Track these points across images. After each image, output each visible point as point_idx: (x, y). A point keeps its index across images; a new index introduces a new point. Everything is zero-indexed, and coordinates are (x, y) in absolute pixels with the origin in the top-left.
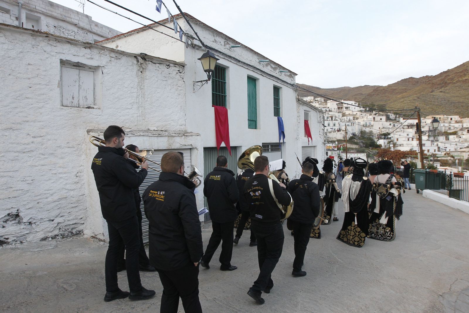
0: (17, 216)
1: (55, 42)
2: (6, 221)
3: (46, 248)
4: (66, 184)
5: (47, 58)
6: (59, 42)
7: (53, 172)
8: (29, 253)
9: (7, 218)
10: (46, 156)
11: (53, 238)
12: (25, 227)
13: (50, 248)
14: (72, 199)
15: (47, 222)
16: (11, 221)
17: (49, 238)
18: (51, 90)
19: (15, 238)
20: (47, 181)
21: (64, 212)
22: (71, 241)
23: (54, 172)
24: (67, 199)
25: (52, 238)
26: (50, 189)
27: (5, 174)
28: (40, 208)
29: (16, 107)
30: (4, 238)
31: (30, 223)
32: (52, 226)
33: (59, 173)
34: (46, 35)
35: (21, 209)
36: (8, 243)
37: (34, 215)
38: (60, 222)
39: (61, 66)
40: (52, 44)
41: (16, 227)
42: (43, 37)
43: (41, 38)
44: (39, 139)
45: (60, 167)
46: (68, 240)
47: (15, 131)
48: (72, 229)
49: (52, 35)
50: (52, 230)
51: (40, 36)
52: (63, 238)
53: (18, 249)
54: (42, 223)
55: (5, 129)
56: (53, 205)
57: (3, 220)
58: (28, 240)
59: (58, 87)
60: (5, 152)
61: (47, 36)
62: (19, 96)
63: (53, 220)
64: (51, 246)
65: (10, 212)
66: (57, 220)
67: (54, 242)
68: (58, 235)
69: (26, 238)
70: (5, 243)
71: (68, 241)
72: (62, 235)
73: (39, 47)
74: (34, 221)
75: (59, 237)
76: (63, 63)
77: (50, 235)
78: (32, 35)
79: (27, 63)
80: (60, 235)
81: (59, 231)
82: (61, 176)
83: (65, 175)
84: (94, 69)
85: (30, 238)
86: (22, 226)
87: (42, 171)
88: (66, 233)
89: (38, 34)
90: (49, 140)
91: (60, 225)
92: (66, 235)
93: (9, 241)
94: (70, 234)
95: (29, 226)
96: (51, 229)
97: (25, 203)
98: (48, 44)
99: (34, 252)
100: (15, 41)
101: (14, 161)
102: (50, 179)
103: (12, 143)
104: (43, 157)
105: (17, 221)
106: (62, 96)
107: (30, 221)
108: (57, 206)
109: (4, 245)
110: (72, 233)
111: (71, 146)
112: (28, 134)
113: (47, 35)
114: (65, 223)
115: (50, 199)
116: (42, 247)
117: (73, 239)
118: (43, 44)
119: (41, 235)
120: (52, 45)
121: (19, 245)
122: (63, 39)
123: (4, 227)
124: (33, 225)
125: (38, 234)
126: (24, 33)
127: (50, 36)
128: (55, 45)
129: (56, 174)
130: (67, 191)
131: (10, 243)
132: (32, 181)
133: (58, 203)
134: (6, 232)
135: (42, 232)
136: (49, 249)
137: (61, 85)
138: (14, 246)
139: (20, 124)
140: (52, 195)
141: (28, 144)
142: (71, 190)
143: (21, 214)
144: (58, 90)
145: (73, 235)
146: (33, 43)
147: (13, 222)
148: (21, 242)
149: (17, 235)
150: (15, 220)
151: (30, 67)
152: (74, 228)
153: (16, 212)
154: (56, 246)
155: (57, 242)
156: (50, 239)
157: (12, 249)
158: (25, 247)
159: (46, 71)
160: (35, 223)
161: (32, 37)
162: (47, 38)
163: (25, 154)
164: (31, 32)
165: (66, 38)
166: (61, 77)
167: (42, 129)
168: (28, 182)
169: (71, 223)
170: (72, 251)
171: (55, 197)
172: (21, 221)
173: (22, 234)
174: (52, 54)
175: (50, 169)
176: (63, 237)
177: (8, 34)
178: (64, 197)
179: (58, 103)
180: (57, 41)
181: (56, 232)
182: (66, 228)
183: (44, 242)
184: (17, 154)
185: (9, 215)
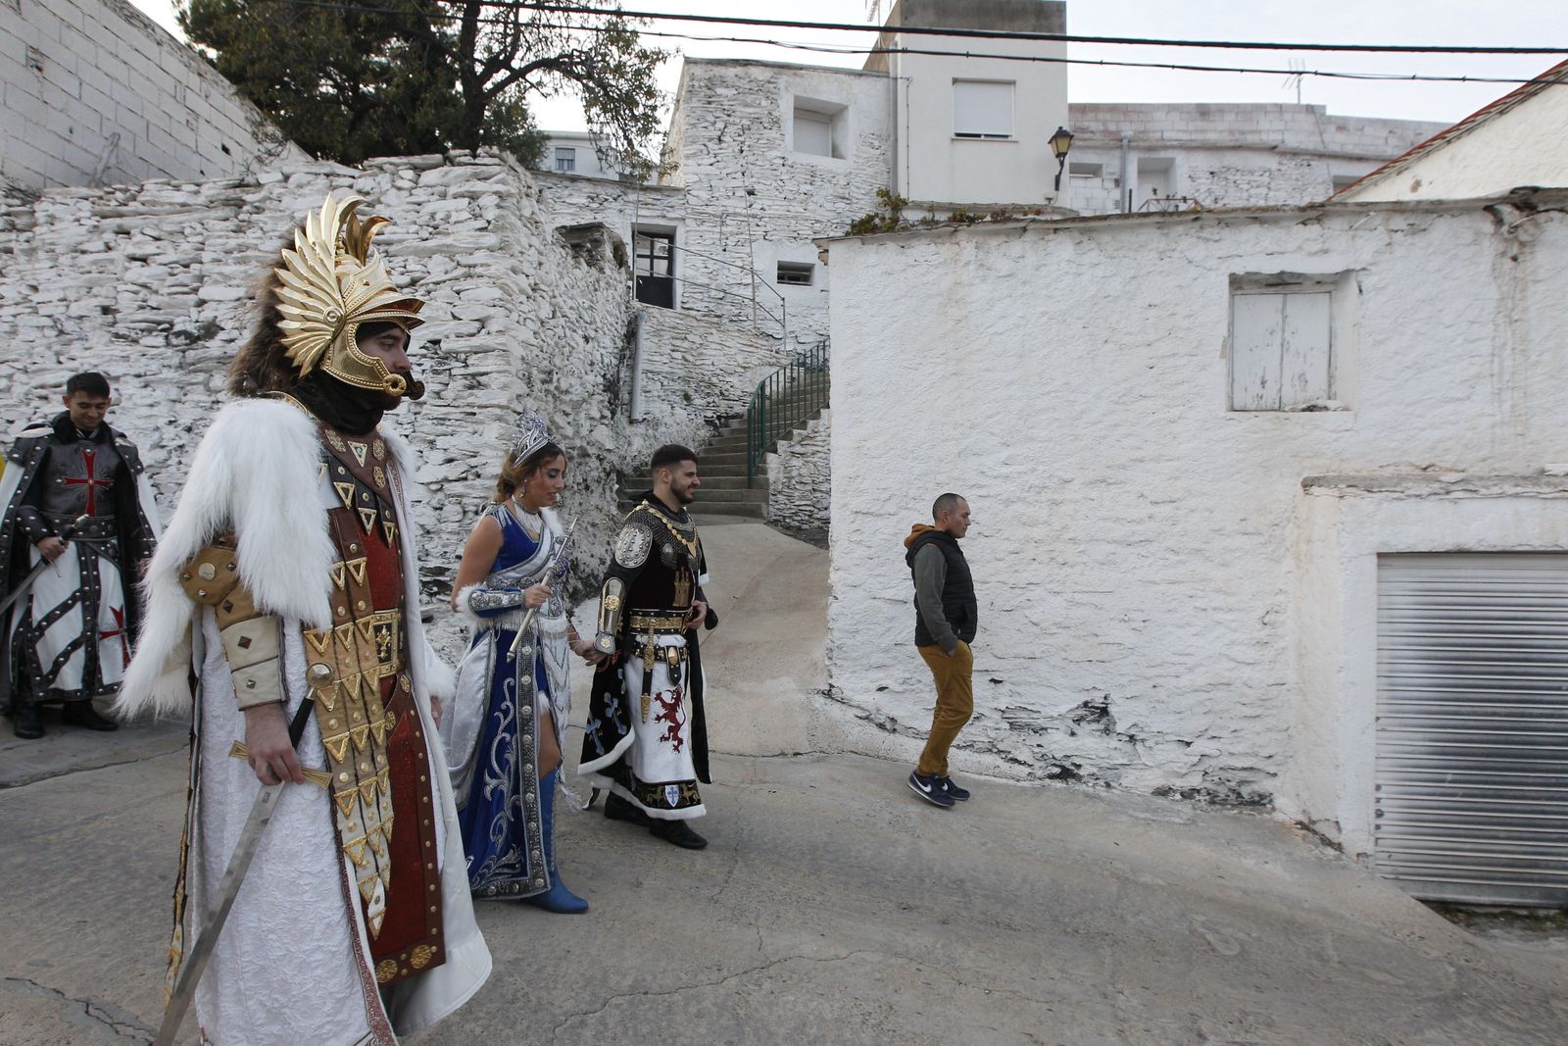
0: (1104, 711)
1: (1216, 230)
2: (1078, 721)
3: (1167, 819)
4: (1233, 642)
5: (1195, 279)
6: (1227, 225)
7: (1197, 604)
8: (1124, 818)
9: (1082, 712)
10: (1181, 557)
11: (1188, 795)
12: (1118, 745)
13: (1177, 820)
14: (1246, 690)
15: (1175, 746)
16: (1089, 722)
17: (1174, 791)
18: (1204, 368)
19: (1094, 770)
20: (1181, 627)
21: (1221, 728)
22: (1235, 819)
23: (1200, 603)
24: (1232, 688)
25: (1182, 794)
26: (1187, 652)
27: (1085, 598)
28: (1158, 701)
29: (1116, 425)
30: (1074, 764)
31: (1132, 738)
32: (1186, 759)
33: (1215, 609)
34: (1194, 216)
35: (1113, 697)
36: (1078, 778)
37: (1142, 719)
38: (1207, 752)
39: (1230, 293)
40: (1209, 236)
41: (1098, 740)
42: (1186, 222)
43: (1180, 229)
44: (1167, 509)
45: (1218, 591)
46: (1225, 812)
47: (1111, 487)
48: (1242, 783)
49: (1210, 211)
50: (1184, 771)
51: (1180, 223)
52: (1212, 802)
53: (1100, 799)
54: (1160, 746)
55: (1091, 483)
56: (1192, 699)
57: (1072, 715)
58: (1124, 782)
59: (1223, 356)
60: (1088, 542)
61: (1196, 219)
62: (1124, 395)
63: (1188, 744)
64: (1178, 816)
65: (1089, 699)
66: (1201, 746)
67: (1186, 808)
68: (1198, 791)
69: (1119, 777)
70: (1074, 776)
71: (1227, 817)
72: (1209, 794)
73: (1176, 255)
74: (1141, 736)
75: (1201, 798)
76: (1237, 283)
77: (1179, 783)
78: (1160, 226)
79: (1146, 305)
80: (1203, 792)
81: (1204, 780)
82: (1219, 616)
83: (1229, 616)
84: (1331, 284)
85: (1129, 779)
86: (1113, 742)
87: (1169, 599)
88: (1222, 791)
89: (1175, 218)
90: (1192, 511)
91: (1206, 764)
92: (1222, 796)
93: (1082, 772)
94: (1233, 797)
95: (1129, 747)
96: (1181, 768)
97: (1124, 680)
98: (1199, 238)
99: (1137, 818)
100: (1121, 253)
101: (1105, 567)
102: (1188, 624)
103: (1105, 519)
104: (1173, 557)
105: (1102, 727)
106: (1233, 380)
107: (1132, 732)
108: (1202, 703)
109: (1071, 781)
110: (1239, 795)
111: (1251, 530)
112: (1142, 496)
113: (1197, 215)
114: (1221, 759)
115: (1184, 681)
116: (1155, 811)
117: (1241, 813)
118: (1187, 243)
119: (1158, 780)
120: (1207, 240)
121: (1101, 791)
122: (1242, 215)
123: (1073, 734)
124: (1139, 746)
125: (1148, 772)
126: (1141, 225)
127: (1205, 215)
128: (1217, 237)
129: (1205, 610)
130: (1232, 664)
131: (1084, 780)
132: (1142, 624)
133: (1205, 696)
134: (1077, 749)
135: (1156, 770)
136: (1174, 823)
137: (1229, 349)
138: (1091, 790)
139: (1124, 467)
140: (1191, 670)
141: (1140, 522)
142: (1244, 663)
143: (1112, 709)
144: (1221, 366)
145: (1241, 803)
146: (1162, 246)
147: (1095, 726)
148: (1108, 785)
149: (1099, 761)
150: (1098, 721)
151: (1153, 312)
152: (1247, 782)
153: (1102, 700)
154: (1193, 821)
155: (1194, 809)
156: (1178, 796)
157: (1087, 795)
158: (1116, 798)
159: (1191, 316)
160: (1143, 740)
161: (1159, 232)
162: (1198, 224)
163: (1131, 549)
164: (1157, 219)
165: (1248, 209)
166: (1231, 324)
167: (1176, 479)
168: (1134, 625)
169: (1239, 765)
170: (1235, 848)
171: (1201, 678)
172: (1111, 727)
173: (1112, 762)
174: (1209, 263)
175: (1190, 594)
176: (1213, 799)
177: (1105, 238)
178: (1223, 681)
179: (1221, 403)
180: (1222, 225)
181: (1195, 781)
182: (1225, 775)
183: (1160, 801)
184: (1112, 548)
185: (1086, 704)
